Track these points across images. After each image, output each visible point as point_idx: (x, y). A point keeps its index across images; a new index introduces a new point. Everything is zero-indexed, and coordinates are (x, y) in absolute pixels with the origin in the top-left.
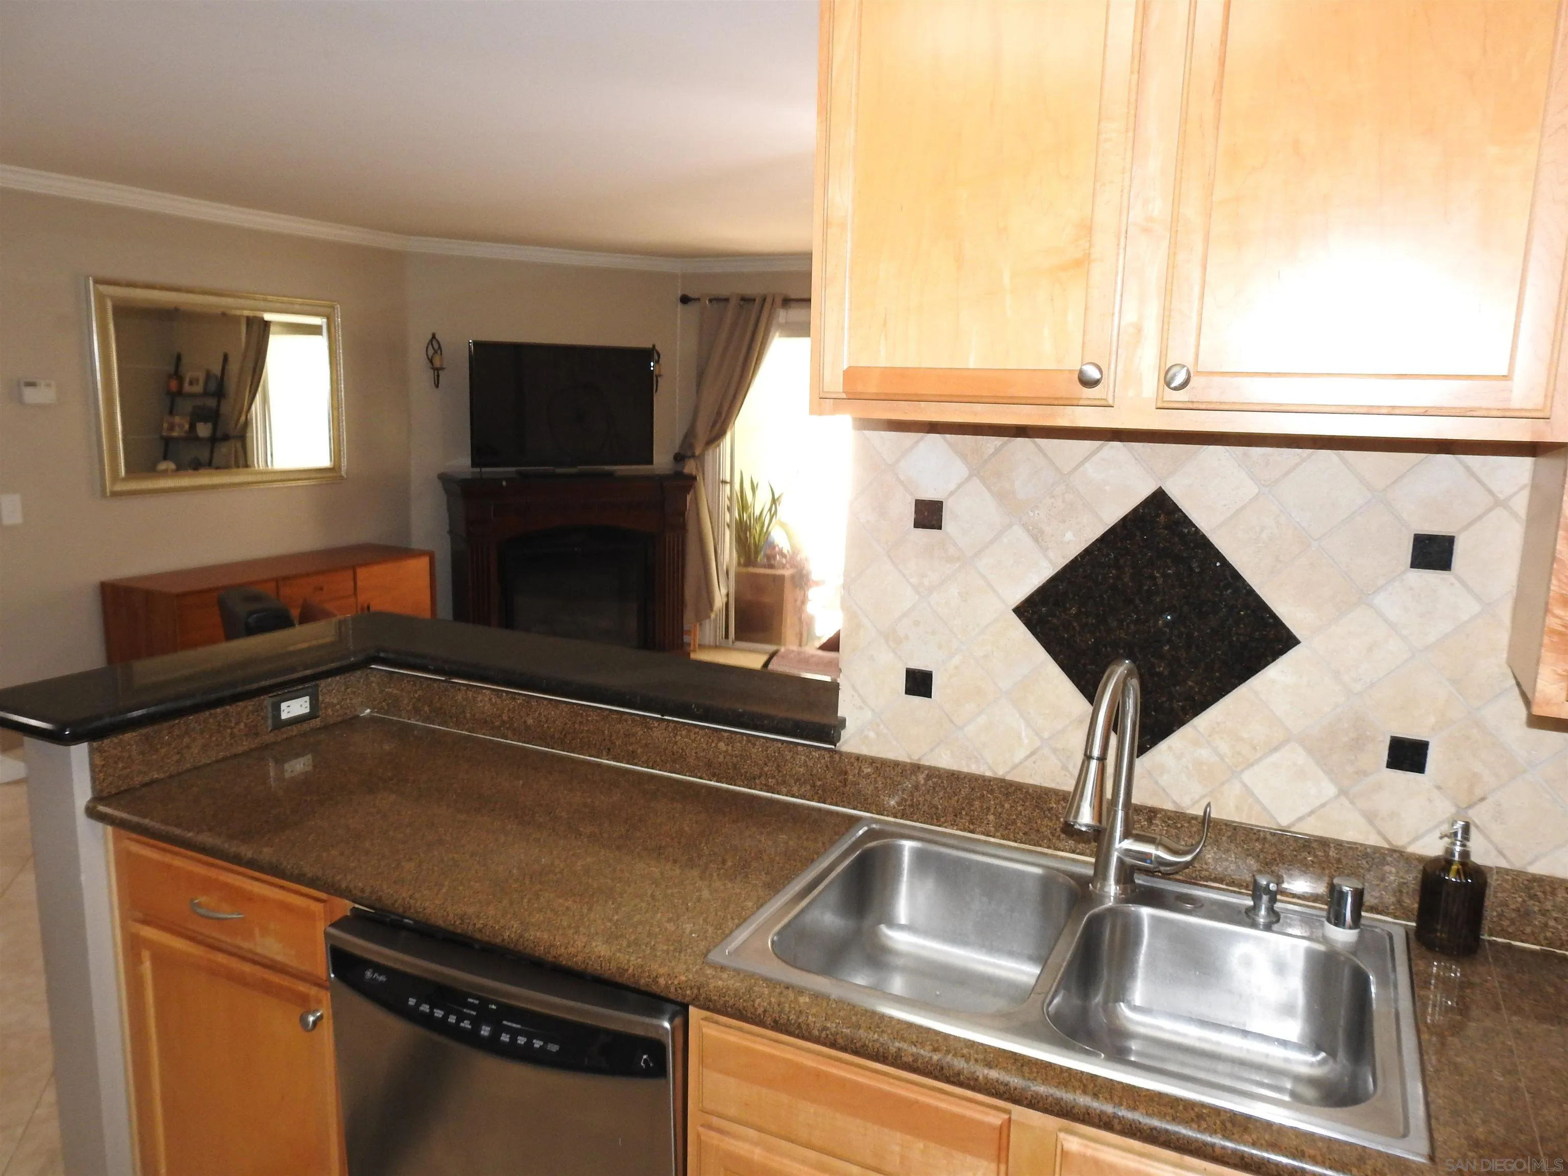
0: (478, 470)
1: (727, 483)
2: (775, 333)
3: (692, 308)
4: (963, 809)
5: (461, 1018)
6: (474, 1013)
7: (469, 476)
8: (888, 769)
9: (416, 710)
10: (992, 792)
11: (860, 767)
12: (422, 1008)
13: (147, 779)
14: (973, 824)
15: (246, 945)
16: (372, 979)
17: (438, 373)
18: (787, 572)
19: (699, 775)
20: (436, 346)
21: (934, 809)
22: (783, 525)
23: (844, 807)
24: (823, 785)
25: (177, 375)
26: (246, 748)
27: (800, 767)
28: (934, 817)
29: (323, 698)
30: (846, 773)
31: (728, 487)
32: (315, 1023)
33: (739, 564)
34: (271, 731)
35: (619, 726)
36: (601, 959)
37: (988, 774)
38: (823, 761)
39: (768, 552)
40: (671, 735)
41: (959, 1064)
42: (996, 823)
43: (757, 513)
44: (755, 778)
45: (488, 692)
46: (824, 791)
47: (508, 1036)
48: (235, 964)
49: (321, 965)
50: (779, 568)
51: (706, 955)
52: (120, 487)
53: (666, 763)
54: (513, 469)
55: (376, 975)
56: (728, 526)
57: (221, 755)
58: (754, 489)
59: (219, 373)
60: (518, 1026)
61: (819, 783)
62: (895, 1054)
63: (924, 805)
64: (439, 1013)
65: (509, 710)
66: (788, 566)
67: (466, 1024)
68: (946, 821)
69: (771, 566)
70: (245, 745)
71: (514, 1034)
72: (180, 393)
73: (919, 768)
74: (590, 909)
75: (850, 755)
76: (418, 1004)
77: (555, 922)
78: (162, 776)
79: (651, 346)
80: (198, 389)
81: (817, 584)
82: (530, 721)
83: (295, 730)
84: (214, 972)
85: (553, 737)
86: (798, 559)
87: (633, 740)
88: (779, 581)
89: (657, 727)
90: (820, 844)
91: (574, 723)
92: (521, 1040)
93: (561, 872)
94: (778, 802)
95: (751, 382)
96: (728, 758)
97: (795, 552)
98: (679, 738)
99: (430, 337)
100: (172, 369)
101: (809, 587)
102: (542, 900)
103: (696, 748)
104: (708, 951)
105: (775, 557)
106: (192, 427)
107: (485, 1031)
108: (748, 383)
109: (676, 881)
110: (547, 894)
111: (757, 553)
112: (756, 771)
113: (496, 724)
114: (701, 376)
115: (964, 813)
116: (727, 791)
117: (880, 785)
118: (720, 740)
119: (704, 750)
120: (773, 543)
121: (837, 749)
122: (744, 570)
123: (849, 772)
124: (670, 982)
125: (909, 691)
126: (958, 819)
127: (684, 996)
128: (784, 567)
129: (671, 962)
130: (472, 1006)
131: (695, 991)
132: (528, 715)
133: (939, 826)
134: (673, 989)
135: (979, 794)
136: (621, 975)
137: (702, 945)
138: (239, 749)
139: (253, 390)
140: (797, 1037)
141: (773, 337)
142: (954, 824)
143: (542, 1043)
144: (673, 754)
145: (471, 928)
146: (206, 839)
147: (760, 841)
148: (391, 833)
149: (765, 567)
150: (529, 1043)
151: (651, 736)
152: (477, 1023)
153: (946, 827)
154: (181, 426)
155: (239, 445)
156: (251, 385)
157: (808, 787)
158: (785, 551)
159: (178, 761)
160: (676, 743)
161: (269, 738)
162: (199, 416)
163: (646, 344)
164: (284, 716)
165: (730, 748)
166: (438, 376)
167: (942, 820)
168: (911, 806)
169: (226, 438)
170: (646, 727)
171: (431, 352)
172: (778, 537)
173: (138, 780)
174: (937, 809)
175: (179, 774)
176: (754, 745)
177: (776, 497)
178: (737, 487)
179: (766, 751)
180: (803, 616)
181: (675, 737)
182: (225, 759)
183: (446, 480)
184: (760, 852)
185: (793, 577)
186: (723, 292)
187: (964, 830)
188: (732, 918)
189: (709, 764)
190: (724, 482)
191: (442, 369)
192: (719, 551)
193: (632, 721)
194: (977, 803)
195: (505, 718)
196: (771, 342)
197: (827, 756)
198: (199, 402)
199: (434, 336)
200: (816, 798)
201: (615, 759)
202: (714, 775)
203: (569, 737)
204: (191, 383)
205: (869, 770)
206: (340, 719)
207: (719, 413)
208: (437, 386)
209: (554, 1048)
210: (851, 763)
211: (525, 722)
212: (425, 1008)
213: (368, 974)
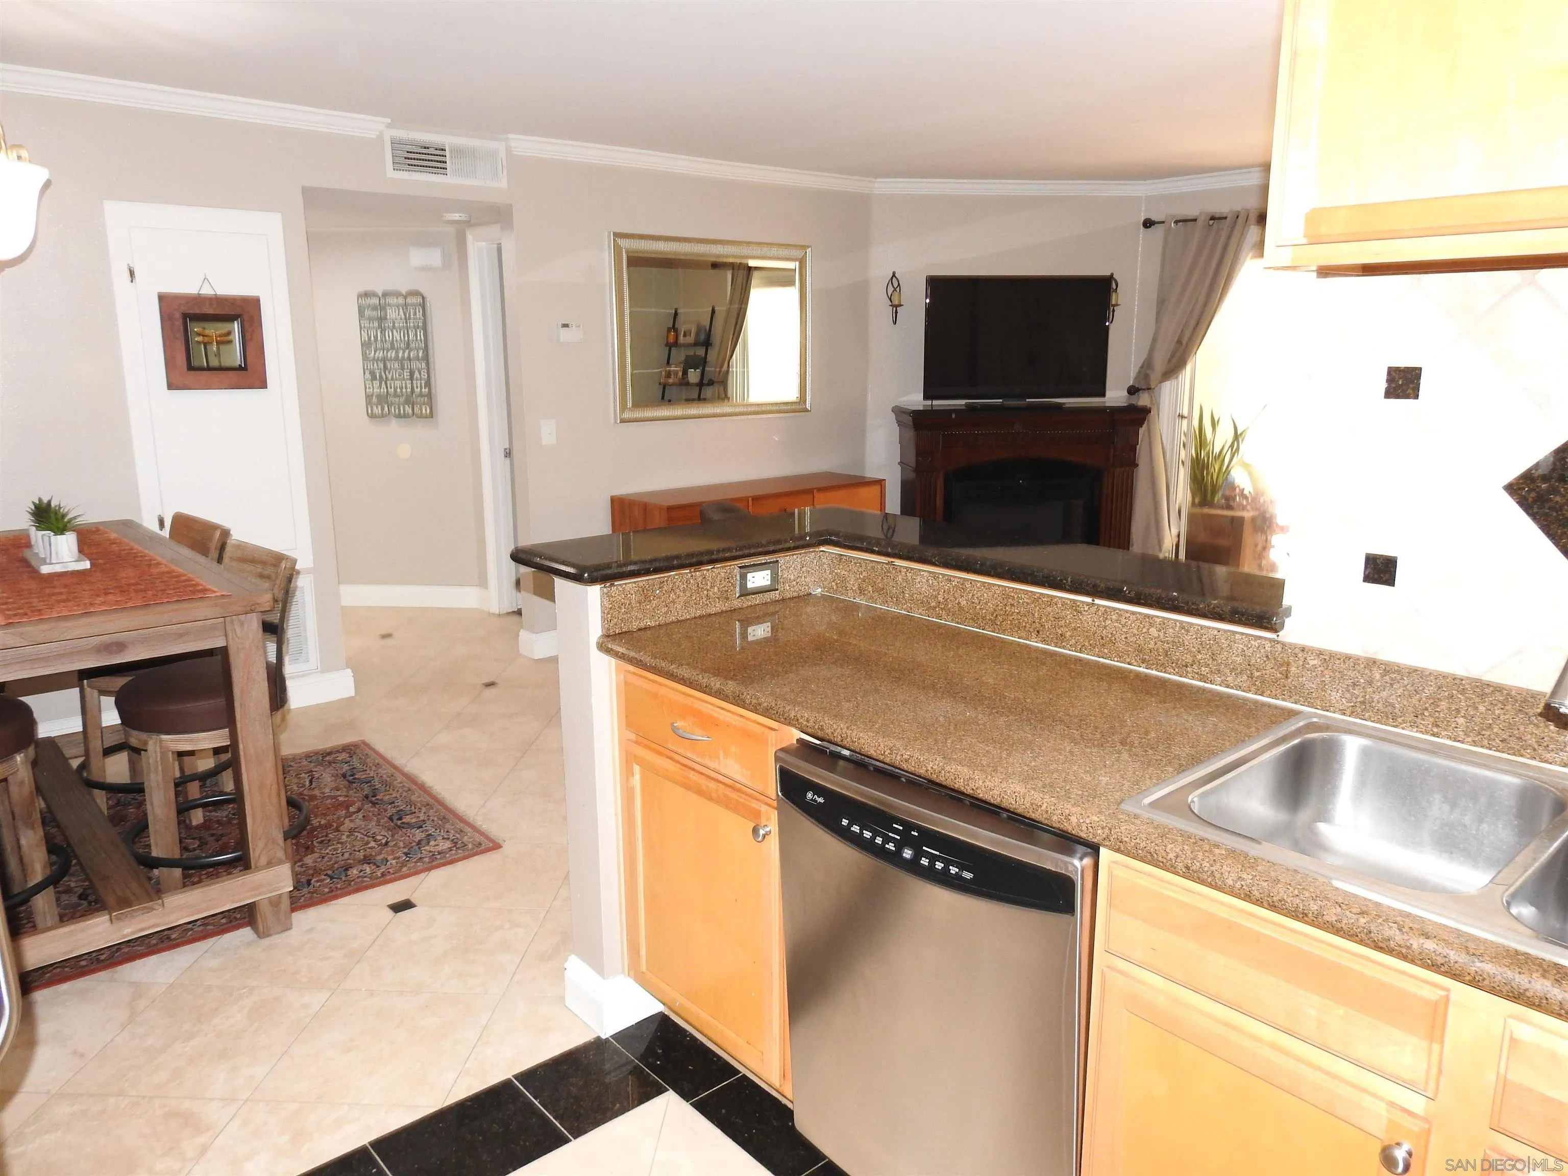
0: (929, 402)
1: (1185, 418)
2: (1247, 256)
3: (1157, 232)
4: (1426, 709)
5: (887, 840)
6: (899, 838)
7: (921, 408)
8: (1337, 662)
9: (861, 591)
10: (1463, 691)
11: (1306, 659)
12: (852, 829)
13: (642, 625)
14: (1437, 726)
15: (712, 765)
16: (812, 800)
17: (896, 309)
18: (1247, 514)
19: (1128, 660)
20: (896, 285)
21: (1389, 708)
22: (1246, 466)
23: (1284, 700)
24: (1262, 676)
25: (674, 328)
26: (718, 610)
27: (1237, 656)
28: (1390, 716)
29: (784, 574)
30: (1288, 664)
31: (1185, 422)
32: (764, 836)
33: (1193, 504)
34: (738, 597)
35: (1049, 609)
36: (1016, 794)
38: (1262, 651)
39: (1228, 493)
40: (1101, 619)
41: (1391, 931)
42: (1467, 727)
43: (1217, 450)
44: (1187, 666)
45: (926, 574)
46: (1262, 682)
47: (928, 860)
48: (703, 781)
49: (771, 786)
50: (1239, 510)
51: (1119, 804)
52: (626, 415)
53: (1094, 648)
54: (963, 402)
55: (816, 796)
56: (1183, 462)
57: (698, 613)
58: (1214, 424)
59: (708, 328)
60: (937, 853)
61: (1257, 674)
62: (1316, 912)
63: (1378, 702)
64: (867, 834)
65: (944, 592)
66: (1249, 507)
67: (891, 846)
68: (1404, 722)
69: (1229, 507)
70: (718, 607)
71: (933, 859)
72: (676, 344)
73: (1375, 662)
74: (1009, 755)
75: (1293, 646)
76: (850, 825)
77: (975, 760)
78: (653, 624)
79: (1109, 274)
80: (691, 339)
81: (1283, 529)
82: (964, 603)
83: (757, 599)
84: (687, 786)
85: (984, 618)
86: (1262, 501)
87: (1062, 623)
88: (1237, 524)
89: (1087, 611)
90: (1253, 729)
91: (1006, 605)
92: (939, 865)
93: (984, 725)
94: (1211, 691)
95: (1217, 307)
96: (1159, 644)
97: (1258, 494)
98: (1108, 622)
99: (892, 275)
100: (671, 326)
101: (1273, 532)
102: (964, 743)
103: (1126, 633)
104: (1122, 801)
105: (1234, 499)
106: (685, 373)
107: (907, 853)
108: (1213, 309)
109: (1096, 742)
110: (969, 739)
111: (1214, 491)
112: (1189, 660)
113: (932, 605)
114: (1161, 302)
115: (1426, 714)
116: (1157, 677)
117: (1327, 679)
118: (1151, 625)
119: (1134, 635)
120: (1233, 483)
121: (1280, 639)
122: (1198, 510)
123: (1293, 664)
124: (1082, 821)
125: (1369, 578)
126: (1419, 720)
127: (1095, 835)
128: (1244, 508)
129: (1084, 804)
130: (896, 831)
131: (1107, 831)
132: (962, 596)
133: (1396, 726)
134: (1084, 828)
135: (1446, 694)
136: (1034, 811)
137: (1117, 795)
138: (713, 610)
139: (734, 339)
140: (1210, 886)
141: (1245, 260)
142: (1414, 725)
143: (957, 870)
144: (1102, 639)
145: (899, 757)
146: (685, 672)
147: (1187, 721)
148: (834, 680)
149: (1222, 508)
150: (946, 870)
151: (1081, 620)
152: (900, 846)
153: (1403, 728)
154: (676, 373)
155: (722, 389)
156: (732, 339)
157: (1245, 677)
158: (1246, 492)
159: (666, 613)
160: (1105, 627)
161: (737, 603)
162: (691, 363)
163: (1103, 272)
164: (750, 585)
165: (1162, 634)
166: (896, 312)
167: (1400, 720)
168: (1363, 703)
169: (711, 383)
170: (1076, 610)
171: (891, 289)
172: (1240, 478)
173: (635, 626)
174: (1395, 707)
175: (666, 624)
176: (1188, 631)
177: (1239, 434)
178: (1196, 423)
179: (1201, 638)
180: (1264, 562)
181: (1104, 621)
182: (701, 617)
183: (899, 411)
184: (1187, 729)
185: (1253, 519)
186: (1191, 212)
187: (1427, 733)
188: (1150, 778)
189: (1140, 650)
190: (1182, 417)
191: (900, 305)
192: (1172, 490)
193: (1062, 605)
194: (1444, 705)
195: (940, 599)
196: (1242, 265)
197: (1268, 645)
198: (691, 352)
199: (894, 275)
200: (1253, 689)
201: (1044, 641)
202: (1143, 661)
203: (1000, 618)
204: (685, 335)
205: (1315, 662)
206: (795, 594)
207: (1179, 342)
208: (895, 323)
209: (968, 875)
210: (1295, 654)
211: (959, 603)
212: (856, 829)
213: (810, 795)
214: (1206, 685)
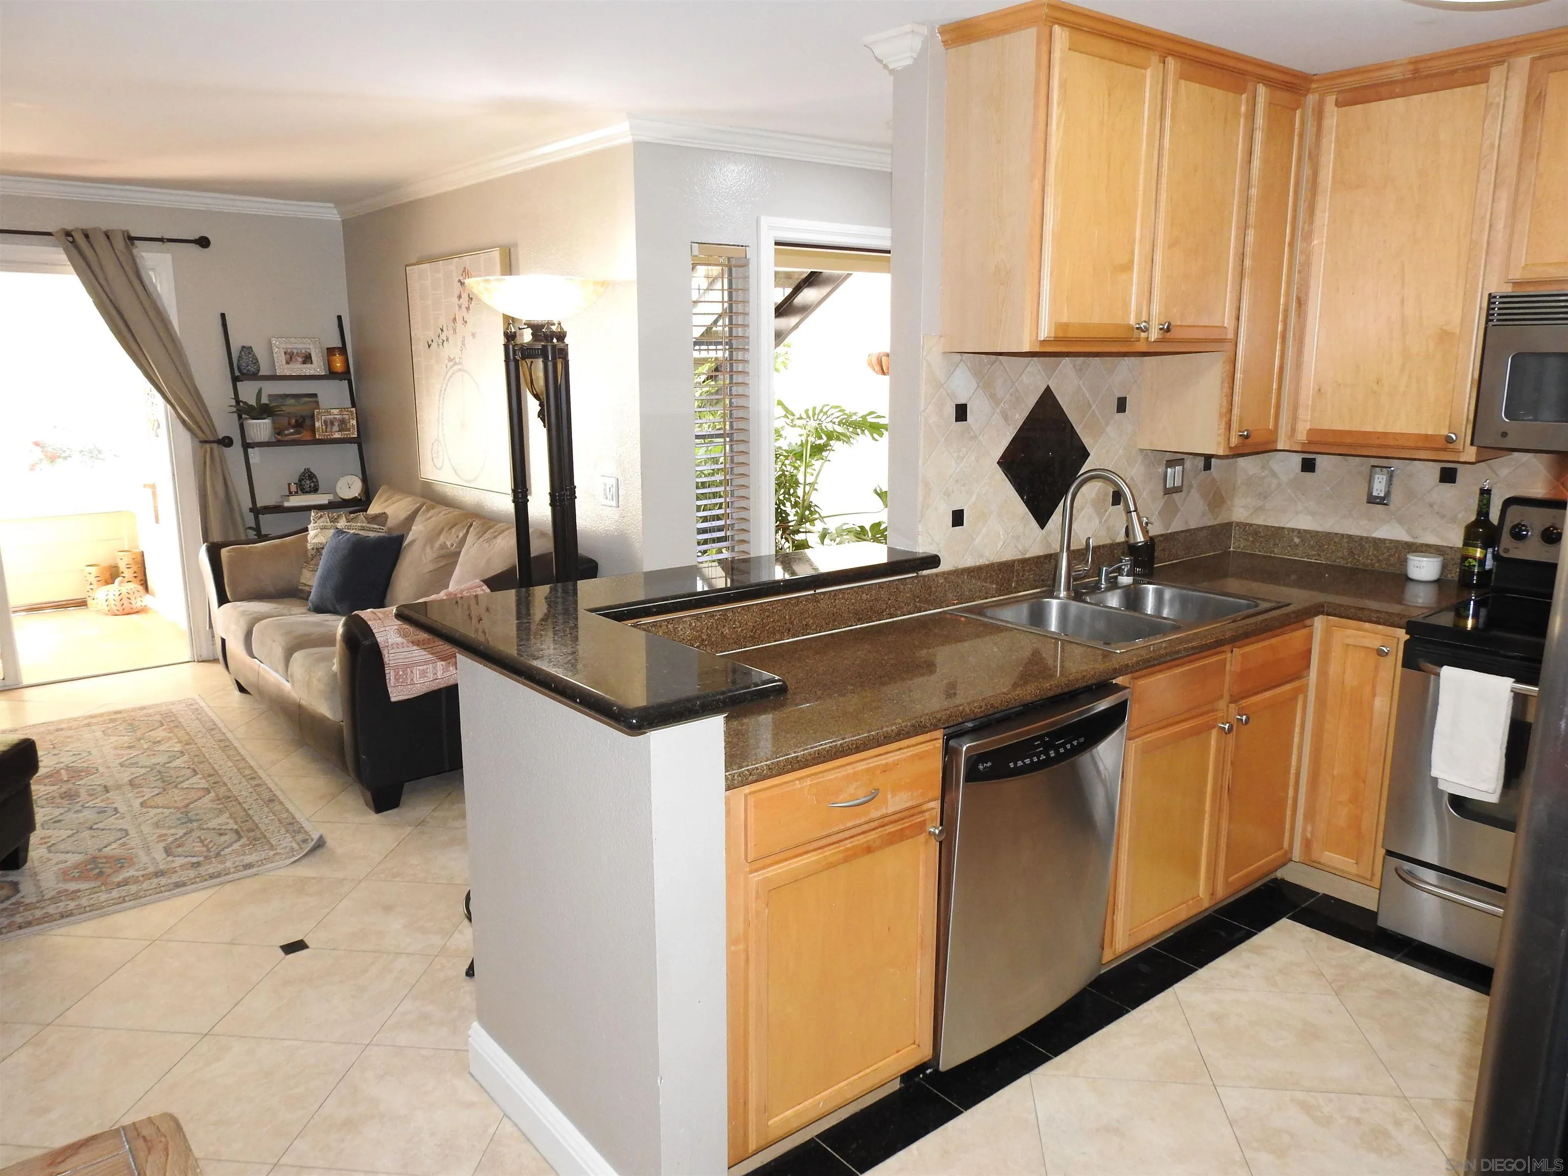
5: (1038, 755)
6: (1042, 749)
12: (1018, 765)
15: (877, 815)
16: (984, 768)
37: (987, 563)
47: (1062, 749)
48: (861, 840)
55: (984, 764)
60: (1063, 740)
64: (1027, 761)
67: (1043, 757)
71: (1063, 745)
76: (1015, 764)
92: (1075, 743)
96: (867, 604)
107: (1052, 753)
125: (953, 525)
130: (1038, 746)
143: (1077, 741)
150: (1072, 745)
152: (1046, 753)
160: (833, 606)
167: (974, 597)
170: (815, 601)
193: (806, 601)
194: (989, 580)
202: (859, 620)
203: (757, 633)
205: (942, 580)
209: (1082, 740)
212: (1020, 763)
213: (981, 767)
214: (895, 619)
